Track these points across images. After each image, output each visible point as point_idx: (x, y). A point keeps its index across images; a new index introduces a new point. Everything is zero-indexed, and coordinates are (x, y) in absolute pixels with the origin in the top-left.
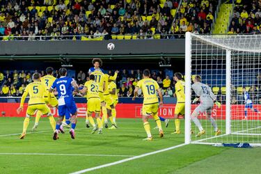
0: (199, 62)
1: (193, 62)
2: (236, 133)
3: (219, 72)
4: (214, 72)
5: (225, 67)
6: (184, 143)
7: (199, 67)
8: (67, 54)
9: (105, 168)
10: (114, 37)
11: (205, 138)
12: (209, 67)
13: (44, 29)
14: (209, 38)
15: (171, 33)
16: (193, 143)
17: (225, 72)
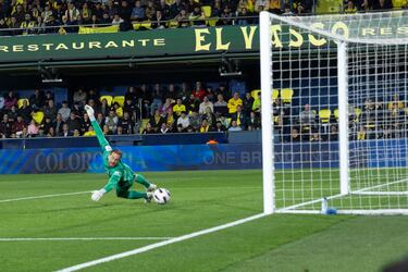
0: (286, 65)
1: (275, 66)
2: (359, 192)
3: (324, 82)
4: (315, 82)
5: (334, 72)
6: (262, 212)
7: (286, 75)
8: (51, 60)
9: (116, 260)
10: (136, 25)
11: (301, 202)
12: (305, 74)
13: (9, 16)
14: (304, 20)
15: (240, 14)
16: (278, 211)
17: (335, 82)
